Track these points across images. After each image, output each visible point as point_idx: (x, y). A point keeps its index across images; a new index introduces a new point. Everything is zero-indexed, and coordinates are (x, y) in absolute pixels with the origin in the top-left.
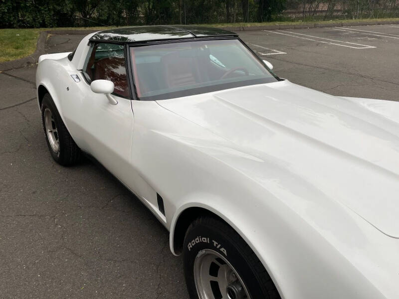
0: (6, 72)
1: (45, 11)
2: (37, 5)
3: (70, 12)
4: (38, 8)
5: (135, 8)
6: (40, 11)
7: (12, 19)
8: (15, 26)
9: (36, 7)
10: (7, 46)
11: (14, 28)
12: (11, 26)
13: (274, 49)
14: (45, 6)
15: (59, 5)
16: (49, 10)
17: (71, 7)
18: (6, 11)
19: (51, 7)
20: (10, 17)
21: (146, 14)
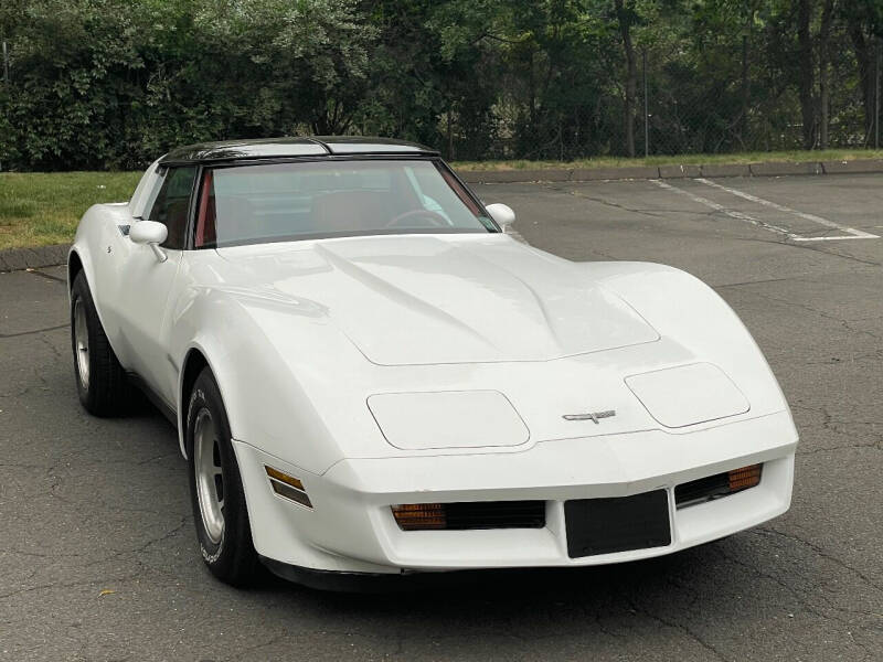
0: (44, 271)
1: (200, 121)
2: (178, 105)
3: (271, 124)
4: (182, 112)
5: (486, 109)
6: (183, 121)
7: (101, 145)
8: (107, 166)
9: (175, 110)
10: (62, 213)
11: (104, 170)
12: (97, 165)
13: (851, 226)
14: (201, 107)
15: (241, 103)
16: (212, 117)
17: (277, 107)
18: (87, 121)
19: (218, 110)
20: (97, 140)
21: (519, 127)
